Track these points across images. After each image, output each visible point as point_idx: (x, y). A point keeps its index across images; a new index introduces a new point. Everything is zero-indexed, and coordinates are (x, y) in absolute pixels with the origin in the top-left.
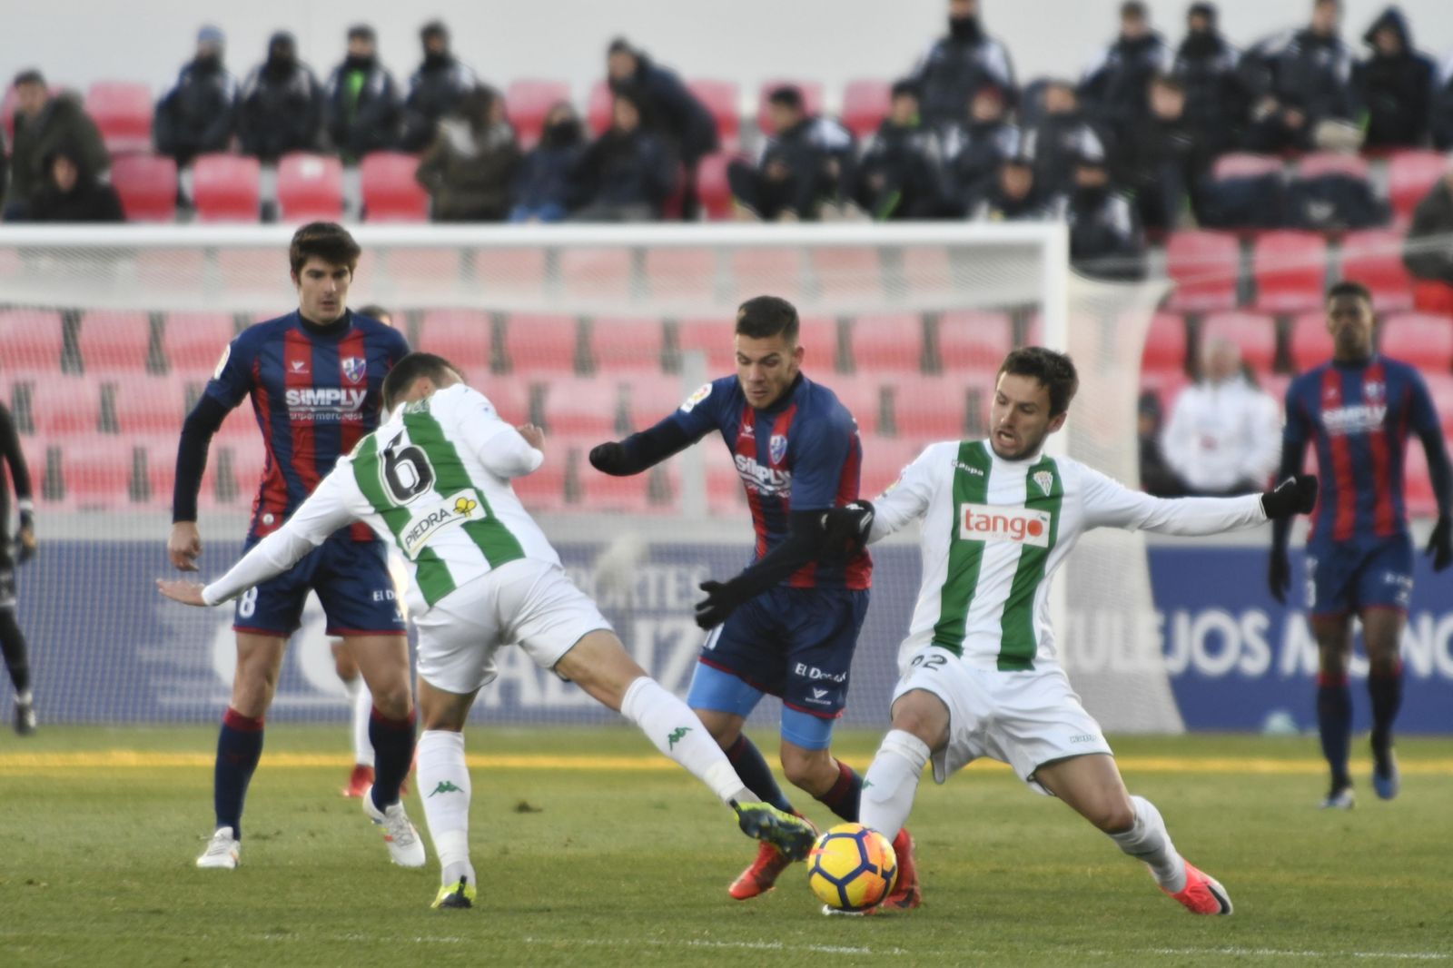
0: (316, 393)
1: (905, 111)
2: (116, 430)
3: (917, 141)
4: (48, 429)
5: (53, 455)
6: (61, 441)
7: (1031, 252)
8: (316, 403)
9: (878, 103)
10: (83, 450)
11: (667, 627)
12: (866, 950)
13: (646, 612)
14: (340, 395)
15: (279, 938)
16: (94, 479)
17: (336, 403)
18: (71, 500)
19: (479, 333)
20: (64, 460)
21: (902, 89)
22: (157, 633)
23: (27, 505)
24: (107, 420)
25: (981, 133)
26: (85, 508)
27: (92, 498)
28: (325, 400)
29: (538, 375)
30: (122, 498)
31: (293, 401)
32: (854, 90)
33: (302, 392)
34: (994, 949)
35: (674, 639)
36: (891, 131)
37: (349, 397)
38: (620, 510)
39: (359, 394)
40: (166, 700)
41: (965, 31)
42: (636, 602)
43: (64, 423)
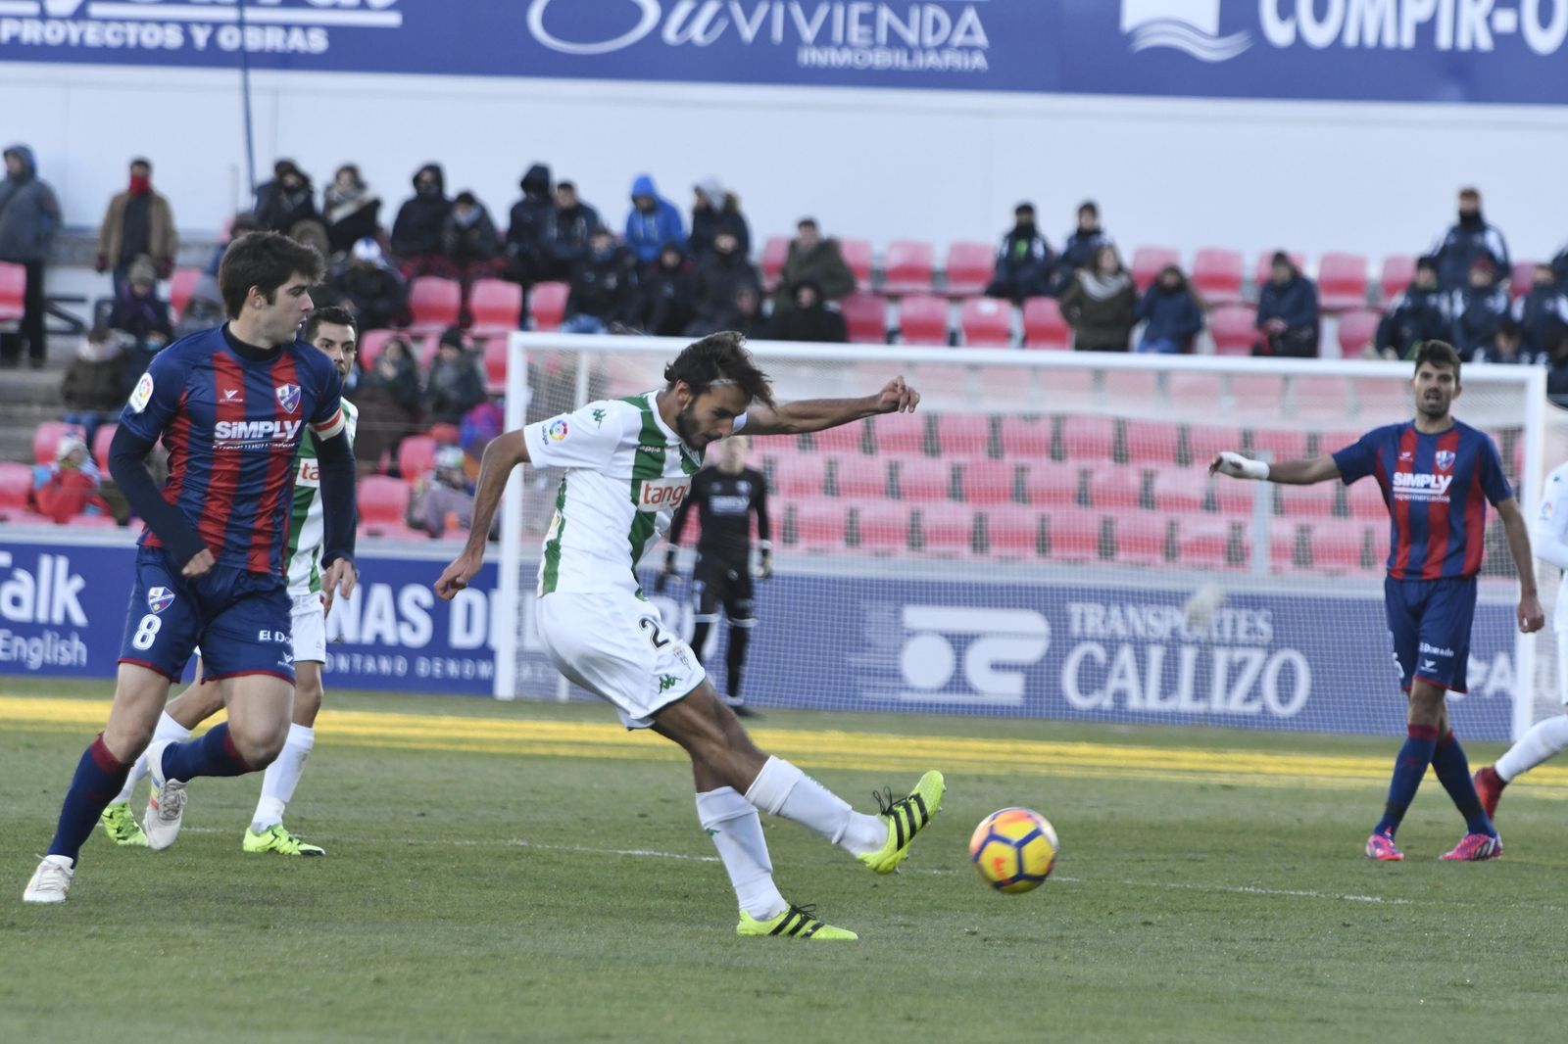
0: (248, 425)
1: (1426, 278)
2: (838, 495)
3: (1432, 300)
4: (790, 491)
5: (791, 510)
6: (795, 500)
7: (1520, 386)
8: (247, 436)
9: (1408, 272)
10: (815, 508)
11: (1239, 655)
12: (1378, 899)
13: (1221, 644)
14: (274, 427)
15: (944, 872)
16: (820, 530)
17: (268, 435)
18: (802, 545)
19: (1108, 432)
20: (800, 514)
21: (1424, 262)
22: (863, 645)
23: (767, 544)
24: (831, 487)
25: (1477, 295)
26: (813, 551)
27: (819, 544)
28: (258, 433)
29: (1150, 465)
30: (840, 544)
31: (223, 433)
32: (1391, 262)
33: (234, 423)
34: (1473, 902)
35: (1243, 663)
36: (1415, 291)
37: (283, 430)
38: (1206, 567)
39: (293, 425)
40: (869, 695)
41: (1471, 222)
42: (1215, 635)
43: (800, 488)
